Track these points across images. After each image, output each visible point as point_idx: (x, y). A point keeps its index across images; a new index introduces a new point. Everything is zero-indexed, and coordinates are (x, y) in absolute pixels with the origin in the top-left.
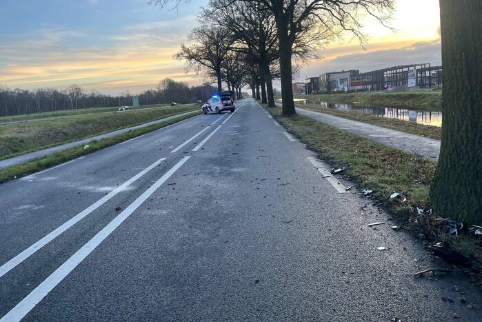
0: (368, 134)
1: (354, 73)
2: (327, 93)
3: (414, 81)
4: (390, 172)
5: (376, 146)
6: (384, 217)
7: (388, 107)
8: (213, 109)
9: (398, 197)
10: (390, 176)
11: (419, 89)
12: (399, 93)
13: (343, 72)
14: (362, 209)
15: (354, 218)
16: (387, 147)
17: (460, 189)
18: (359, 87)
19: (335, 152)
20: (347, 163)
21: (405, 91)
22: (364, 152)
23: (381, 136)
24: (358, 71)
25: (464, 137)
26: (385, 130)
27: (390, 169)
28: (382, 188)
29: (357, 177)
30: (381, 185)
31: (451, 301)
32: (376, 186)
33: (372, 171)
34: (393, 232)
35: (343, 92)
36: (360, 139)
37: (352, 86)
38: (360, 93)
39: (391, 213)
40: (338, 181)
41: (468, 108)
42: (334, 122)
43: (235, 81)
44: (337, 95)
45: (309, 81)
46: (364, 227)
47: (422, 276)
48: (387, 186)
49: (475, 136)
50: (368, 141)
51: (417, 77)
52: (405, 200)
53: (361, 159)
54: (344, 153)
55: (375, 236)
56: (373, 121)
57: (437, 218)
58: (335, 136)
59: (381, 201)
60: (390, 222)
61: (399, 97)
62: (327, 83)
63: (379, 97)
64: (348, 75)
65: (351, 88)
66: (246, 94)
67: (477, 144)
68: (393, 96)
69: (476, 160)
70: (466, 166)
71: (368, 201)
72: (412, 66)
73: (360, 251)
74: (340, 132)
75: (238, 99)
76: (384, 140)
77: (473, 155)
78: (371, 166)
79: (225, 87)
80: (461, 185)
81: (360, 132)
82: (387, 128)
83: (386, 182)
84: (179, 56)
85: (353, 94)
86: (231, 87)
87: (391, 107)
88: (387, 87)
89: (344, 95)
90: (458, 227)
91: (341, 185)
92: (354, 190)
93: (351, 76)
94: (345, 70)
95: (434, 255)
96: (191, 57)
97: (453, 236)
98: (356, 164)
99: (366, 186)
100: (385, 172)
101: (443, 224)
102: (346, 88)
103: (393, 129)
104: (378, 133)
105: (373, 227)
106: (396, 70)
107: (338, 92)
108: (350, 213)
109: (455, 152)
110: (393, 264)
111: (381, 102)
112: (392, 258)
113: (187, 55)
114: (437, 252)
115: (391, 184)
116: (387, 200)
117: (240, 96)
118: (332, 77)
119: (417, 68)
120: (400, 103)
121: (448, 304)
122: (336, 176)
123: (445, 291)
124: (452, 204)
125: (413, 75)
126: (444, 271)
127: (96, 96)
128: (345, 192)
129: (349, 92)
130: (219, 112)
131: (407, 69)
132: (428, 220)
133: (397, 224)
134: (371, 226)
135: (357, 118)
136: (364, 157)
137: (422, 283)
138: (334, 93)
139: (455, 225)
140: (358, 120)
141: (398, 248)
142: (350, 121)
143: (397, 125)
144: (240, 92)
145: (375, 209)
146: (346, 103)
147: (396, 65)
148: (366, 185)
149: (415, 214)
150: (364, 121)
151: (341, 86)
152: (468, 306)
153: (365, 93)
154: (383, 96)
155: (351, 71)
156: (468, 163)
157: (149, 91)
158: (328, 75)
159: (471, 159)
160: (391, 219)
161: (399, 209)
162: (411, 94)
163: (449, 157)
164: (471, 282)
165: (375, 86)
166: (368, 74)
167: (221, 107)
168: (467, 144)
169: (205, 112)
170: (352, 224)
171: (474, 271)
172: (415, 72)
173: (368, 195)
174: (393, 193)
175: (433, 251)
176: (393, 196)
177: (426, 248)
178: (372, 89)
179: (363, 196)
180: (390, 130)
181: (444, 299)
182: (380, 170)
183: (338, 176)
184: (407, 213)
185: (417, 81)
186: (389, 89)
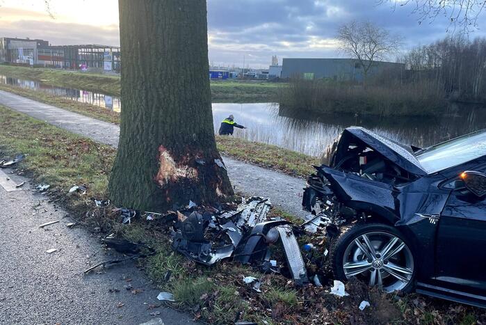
0: (54, 119)
1: (42, 44)
2: (7, 63)
3: (110, 64)
4: (73, 163)
5: (61, 134)
6: (60, 213)
7: (83, 89)
9: (78, 190)
10: (74, 167)
11: (116, 74)
12: (95, 75)
13: (28, 40)
14: (34, 208)
15: (23, 221)
16: (75, 135)
17: (135, 178)
18: (49, 62)
19: (9, 140)
20: (22, 154)
21: (101, 73)
22: (46, 141)
23: (69, 122)
24: (47, 42)
25: (140, 126)
26: (75, 115)
27: (75, 160)
28: (61, 181)
29: (33, 170)
30: (61, 178)
31: (117, 291)
32: (55, 179)
33: (52, 162)
34: (67, 230)
35: (27, 65)
36: (45, 125)
37: (39, 59)
38: (50, 70)
39: (68, 209)
40: (7, 176)
41: (143, 98)
42: (12, 102)
44: (20, 68)
46: (34, 230)
47: (92, 272)
48: (68, 179)
49: (149, 126)
50: (54, 127)
51: (113, 61)
52: (84, 193)
53: (42, 149)
54: (19, 142)
55: (47, 237)
56: (63, 104)
57: (114, 208)
58: (11, 120)
59: (59, 197)
60: (65, 220)
61: (95, 80)
62: (5, 52)
63: (72, 76)
64: (34, 45)
65: (39, 62)
67: (150, 134)
68: (88, 78)
69: (149, 149)
70: (141, 154)
71: (43, 198)
72: (108, 47)
73: (24, 260)
74: (19, 115)
76: (73, 126)
77: (147, 144)
78: (53, 157)
80: (136, 174)
81: (45, 116)
82: (78, 113)
83: (67, 174)
85: (40, 69)
87: (86, 90)
88: (82, 67)
89: (29, 69)
90: (132, 215)
91: (11, 181)
92: (28, 187)
93: (38, 47)
94: (31, 39)
95: (107, 247)
97: (126, 225)
98: (33, 155)
99: (43, 181)
100: (68, 163)
101: (118, 214)
102: (31, 60)
103: (84, 114)
104: (67, 119)
105: (45, 228)
106: (92, 48)
107: (21, 64)
108: (18, 215)
109: (132, 142)
110: (62, 265)
111: (75, 83)
112: (62, 260)
114: (109, 244)
115: (73, 176)
116: (65, 195)
118: (13, 45)
119: (114, 50)
120: (95, 86)
121: (114, 294)
122: (5, 170)
123: (113, 282)
124: (128, 193)
125: (109, 58)
126: (114, 262)
128: (15, 189)
129: (35, 66)
131: (102, 50)
132: (104, 213)
133: (73, 220)
134: (43, 227)
135: (44, 99)
136: (45, 146)
137: (92, 279)
138: (16, 65)
139: (129, 214)
140: (44, 102)
141: (70, 248)
142: (34, 102)
143: (90, 110)
145: (50, 207)
146: (33, 80)
147: (92, 44)
148: (43, 179)
149: (92, 207)
150: (51, 104)
151: (25, 58)
152: (133, 292)
153: (55, 70)
154: (77, 77)
155: (38, 41)
156: (142, 152)
158: (8, 40)
159: (145, 148)
160: (67, 216)
161: (76, 203)
162: (107, 78)
163: (126, 146)
164: (138, 267)
165: (68, 63)
166: (59, 48)
168: (142, 133)
170: (19, 228)
171: (141, 256)
172: (111, 55)
173: (45, 190)
174: (73, 186)
175: (106, 243)
176: (72, 190)
177: (100, 242)
178: (65, 67)
179: (38, 193)
180: (81, 116)
181: (110, 291)
182: (63, 162)
183: (8, 170)
184: (84, 207)
185: (113, 64)
186: (84, 69)
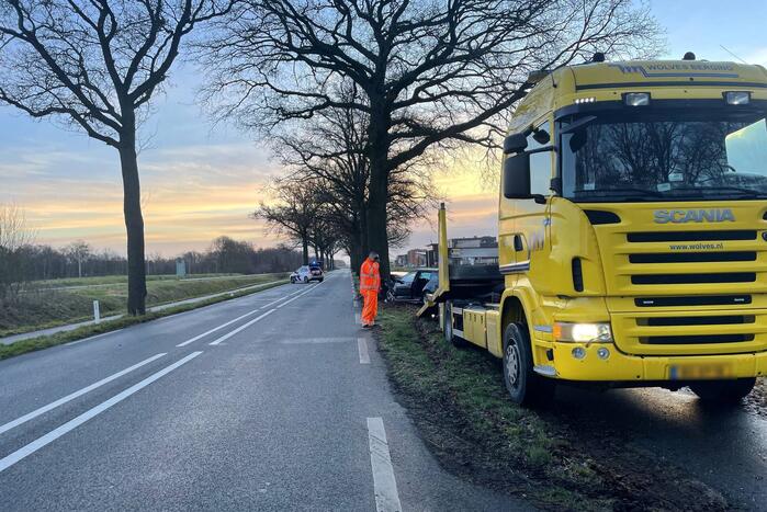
1: (488, 242)
8: (302, 278)
43: (325, 245)
45: (431, 248)
64: (479, 243)
66: (342, 264)
75: (329, 269)
79: (311, 252)
84: (256, 214)
86: (319, 253)
96: (271, 217)
113: (265, 213)
117: (332, 266)
127: (110, 258)
130: (307, 281)
144: (332, 261)
157: (190, 253)
167: (310, 276)
169: (293, 280)
